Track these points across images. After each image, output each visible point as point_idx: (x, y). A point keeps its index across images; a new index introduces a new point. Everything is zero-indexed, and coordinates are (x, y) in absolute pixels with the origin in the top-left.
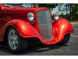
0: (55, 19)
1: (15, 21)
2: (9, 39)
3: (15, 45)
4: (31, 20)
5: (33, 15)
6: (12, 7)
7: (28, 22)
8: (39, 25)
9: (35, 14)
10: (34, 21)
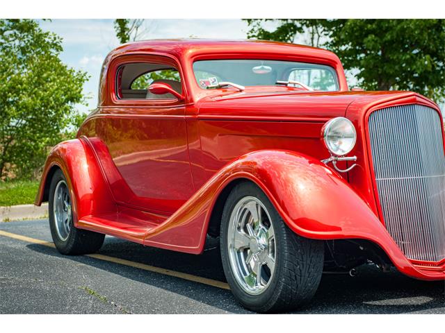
1: (259, 157)
2: (230, 243)
3: (258, 273)
4: (339, 153)
5: (349, 128)
6: (241, 91)
7: (325, 162)
8: (378, 179)
9: (361, 123)
10: (355, 158)
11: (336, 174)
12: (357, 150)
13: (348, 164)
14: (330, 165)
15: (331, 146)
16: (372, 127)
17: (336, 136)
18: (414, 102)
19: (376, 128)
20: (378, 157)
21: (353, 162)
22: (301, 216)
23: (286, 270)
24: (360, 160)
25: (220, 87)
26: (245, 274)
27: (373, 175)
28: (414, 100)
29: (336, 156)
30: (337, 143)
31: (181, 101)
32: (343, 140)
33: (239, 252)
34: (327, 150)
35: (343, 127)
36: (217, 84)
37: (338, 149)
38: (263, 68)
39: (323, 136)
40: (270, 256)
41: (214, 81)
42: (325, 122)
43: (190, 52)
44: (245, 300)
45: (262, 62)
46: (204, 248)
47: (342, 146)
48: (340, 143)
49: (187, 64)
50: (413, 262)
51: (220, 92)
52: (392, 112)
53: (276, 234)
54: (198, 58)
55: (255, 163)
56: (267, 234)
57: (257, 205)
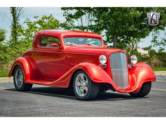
0: (133, 64)
2: (76, 84)
3: (83, 91)
6: (76, 46)
7: (99, 65)
8: (112, 70)
9: (108, 56)
10: (106, 64)
11: (102, 68)
12: (107, 63)
13: (105, 66)
14: (100, 66)
15: (101, 62)
16: (110, 57)
17: (102, 59)
18: (120, 52)
19: (111, 57)
20: (112, 64)
21: (106, 66)
22: (94, 78)
23: (90, 90)
24: (107, 65)
25: (70, 45)
26: (80, 92)
27: (110, 69)
28: (120, 51)
29: (102, 64)
30: (102, 61)
31: (60, 48)
32: (104, 61)
33: (78, 87)
34: (100, 62)
35: (104, 57)
36: (70, 44)
37: (102, 62)
38: (81, 40)
39: (99, 59)
40: (86, 87)
41: (69, 43)
42: (100, 56)
43: (63, 35)
44: (80, 98)
45: (81, 38)
46: (69, 86)
47: (103, 62)
48: (103, 61)
49: (62, 39)
50: (119, 89)
51: (71, 46)
52: (115, 54)
53: (88, 82)
54: (65, 37)
55: (82, 65)
56: (86, 82)
57: (83, 75)
